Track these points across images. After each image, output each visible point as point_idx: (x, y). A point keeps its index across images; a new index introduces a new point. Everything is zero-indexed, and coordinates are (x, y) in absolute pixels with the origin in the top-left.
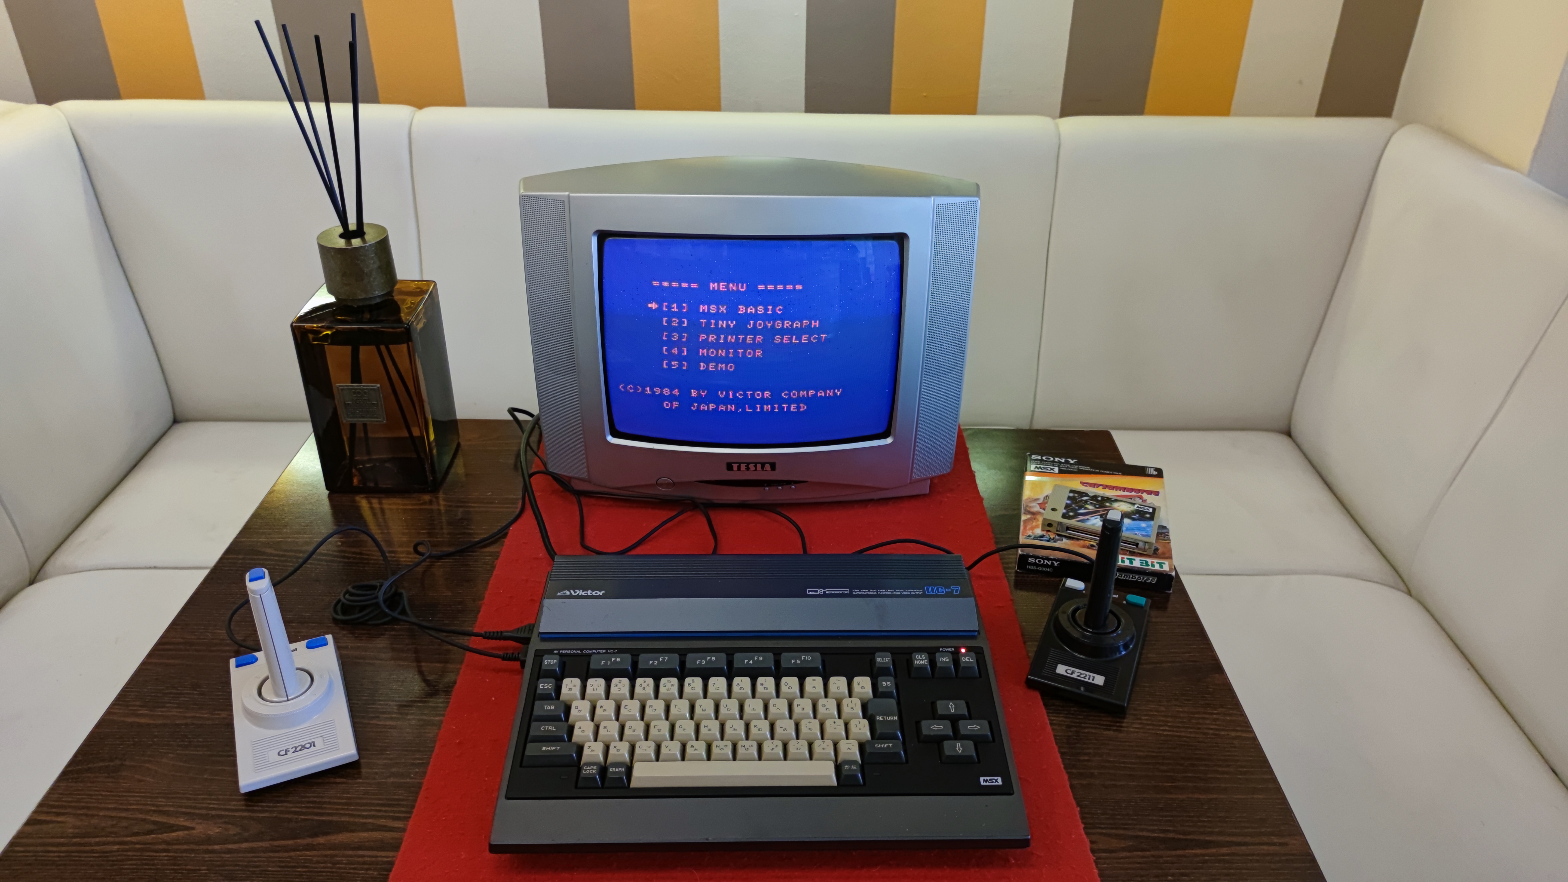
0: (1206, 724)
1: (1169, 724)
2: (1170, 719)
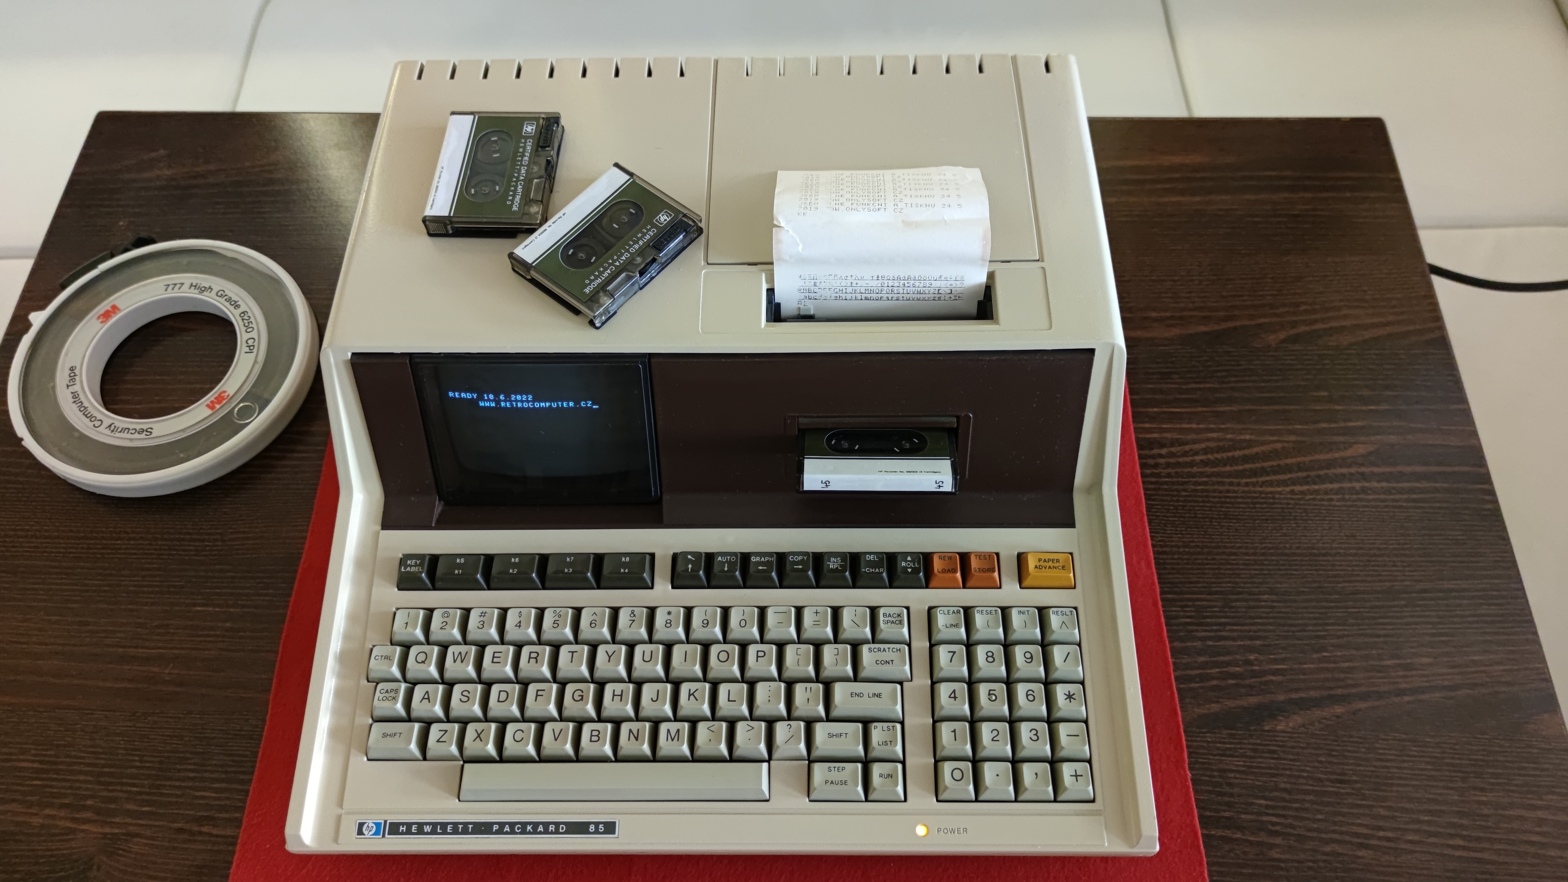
0: (1525, 832)
1: (1465, 833)
2: (1465, 822)
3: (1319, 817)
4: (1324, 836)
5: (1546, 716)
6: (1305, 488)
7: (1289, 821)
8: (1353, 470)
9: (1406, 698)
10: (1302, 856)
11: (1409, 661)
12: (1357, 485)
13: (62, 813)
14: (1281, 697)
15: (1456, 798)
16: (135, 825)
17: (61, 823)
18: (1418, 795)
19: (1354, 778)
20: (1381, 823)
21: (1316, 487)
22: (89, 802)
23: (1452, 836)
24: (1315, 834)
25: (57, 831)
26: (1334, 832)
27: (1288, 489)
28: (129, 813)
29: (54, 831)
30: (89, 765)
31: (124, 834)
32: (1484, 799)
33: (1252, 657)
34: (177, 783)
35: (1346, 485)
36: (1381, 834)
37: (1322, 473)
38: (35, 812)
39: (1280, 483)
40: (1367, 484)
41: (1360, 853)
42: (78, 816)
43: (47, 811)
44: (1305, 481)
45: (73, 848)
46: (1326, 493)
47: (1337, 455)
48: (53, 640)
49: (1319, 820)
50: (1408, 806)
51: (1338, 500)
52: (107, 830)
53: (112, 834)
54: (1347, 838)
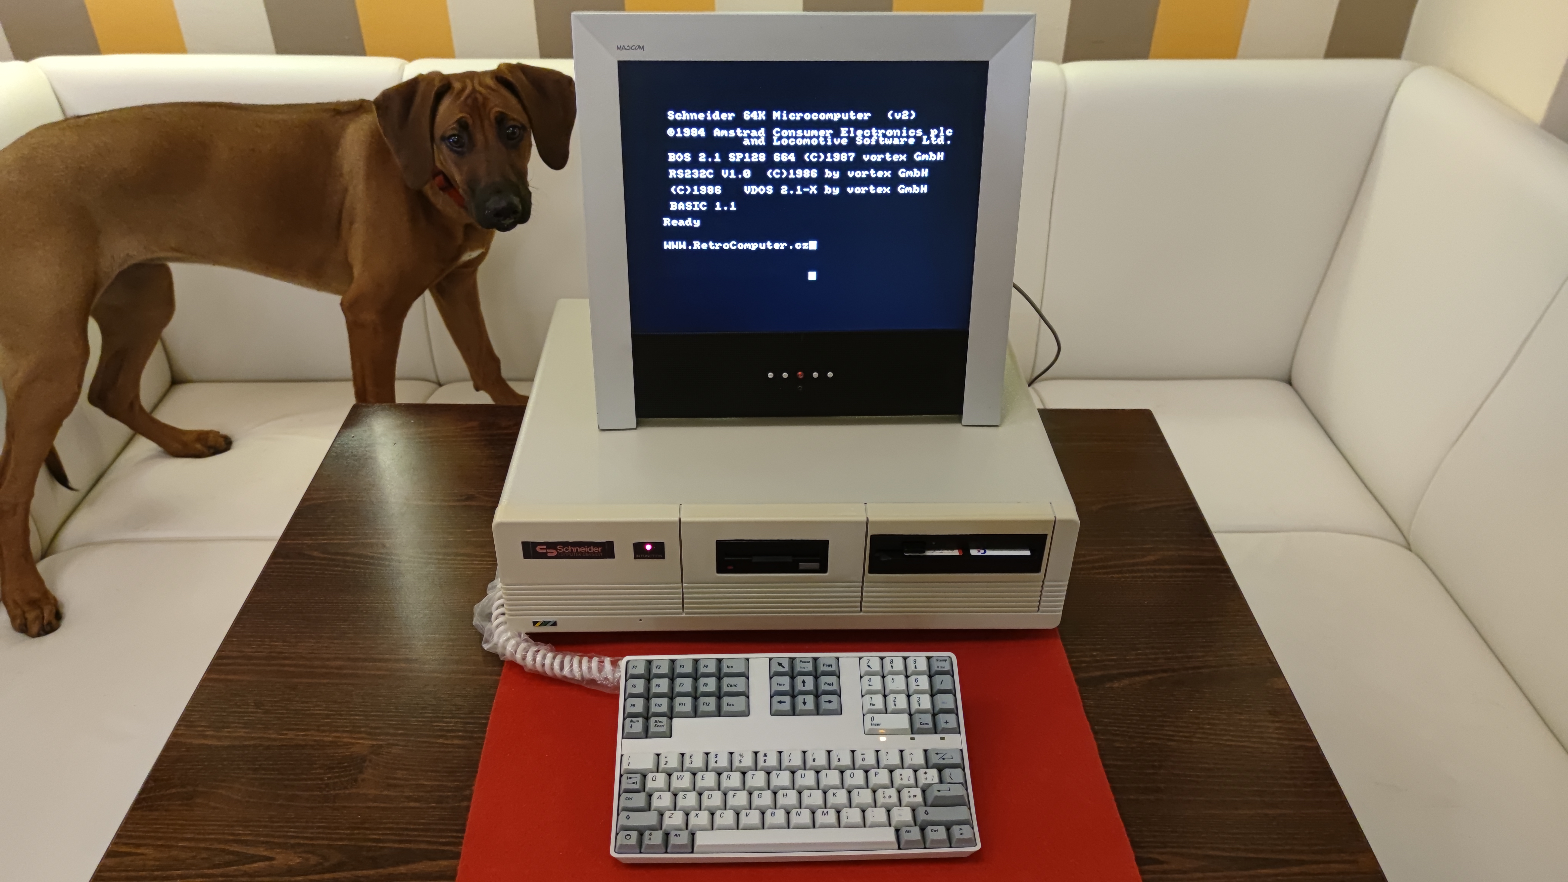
0: (1269, 733)
1: (1232, 734)
2: (1232, 728)
3: (1142, 727)
4: (1146, 735)
5: (1276, 679)
6: (1120, 575)
7: (1124, 729)
8: (1148, 567)
9: (1190, 672)
10: (1134, 745)
11: (1191, 654)
12: (1152, 574)
13: (345, 735)
14: (1115, 672)
15: (1226, 717)
16: (393, 740)
17: (345, 740)
18: (1202, 716)
19: (1162, 709)
20: (1181, 729)
21: (1127, 575)
22: (363, 729)
23: (1225, 735)
24: (1141, 735)
25: (342, 744)
26: (1152, 734)
27: (1109, 576)
28: (388, 734)
29: (339, 744)
30: (361, 711)
31: (386, 745)
32: (1243, 718)
33: (1095, 653)
34: (420, 719)
35: (1146, 574)
36: (1181, 734)
37: (1130, 568)
38: (327, 734)
39: (1104, 573)
40: (1157, 574)
41: (1169, 744)
42: (355, 736)
43: (335, 734)
44: (1120, 572)
45: (353, 752)
46: (1133, 577)
47: (1138, 560)
48: (336, 652)
49: (1143, 728)
50: (1196, 721)
51: (1141, 581)
52: (375, 743)
53: (377, 744)
54: (1161, 737)
